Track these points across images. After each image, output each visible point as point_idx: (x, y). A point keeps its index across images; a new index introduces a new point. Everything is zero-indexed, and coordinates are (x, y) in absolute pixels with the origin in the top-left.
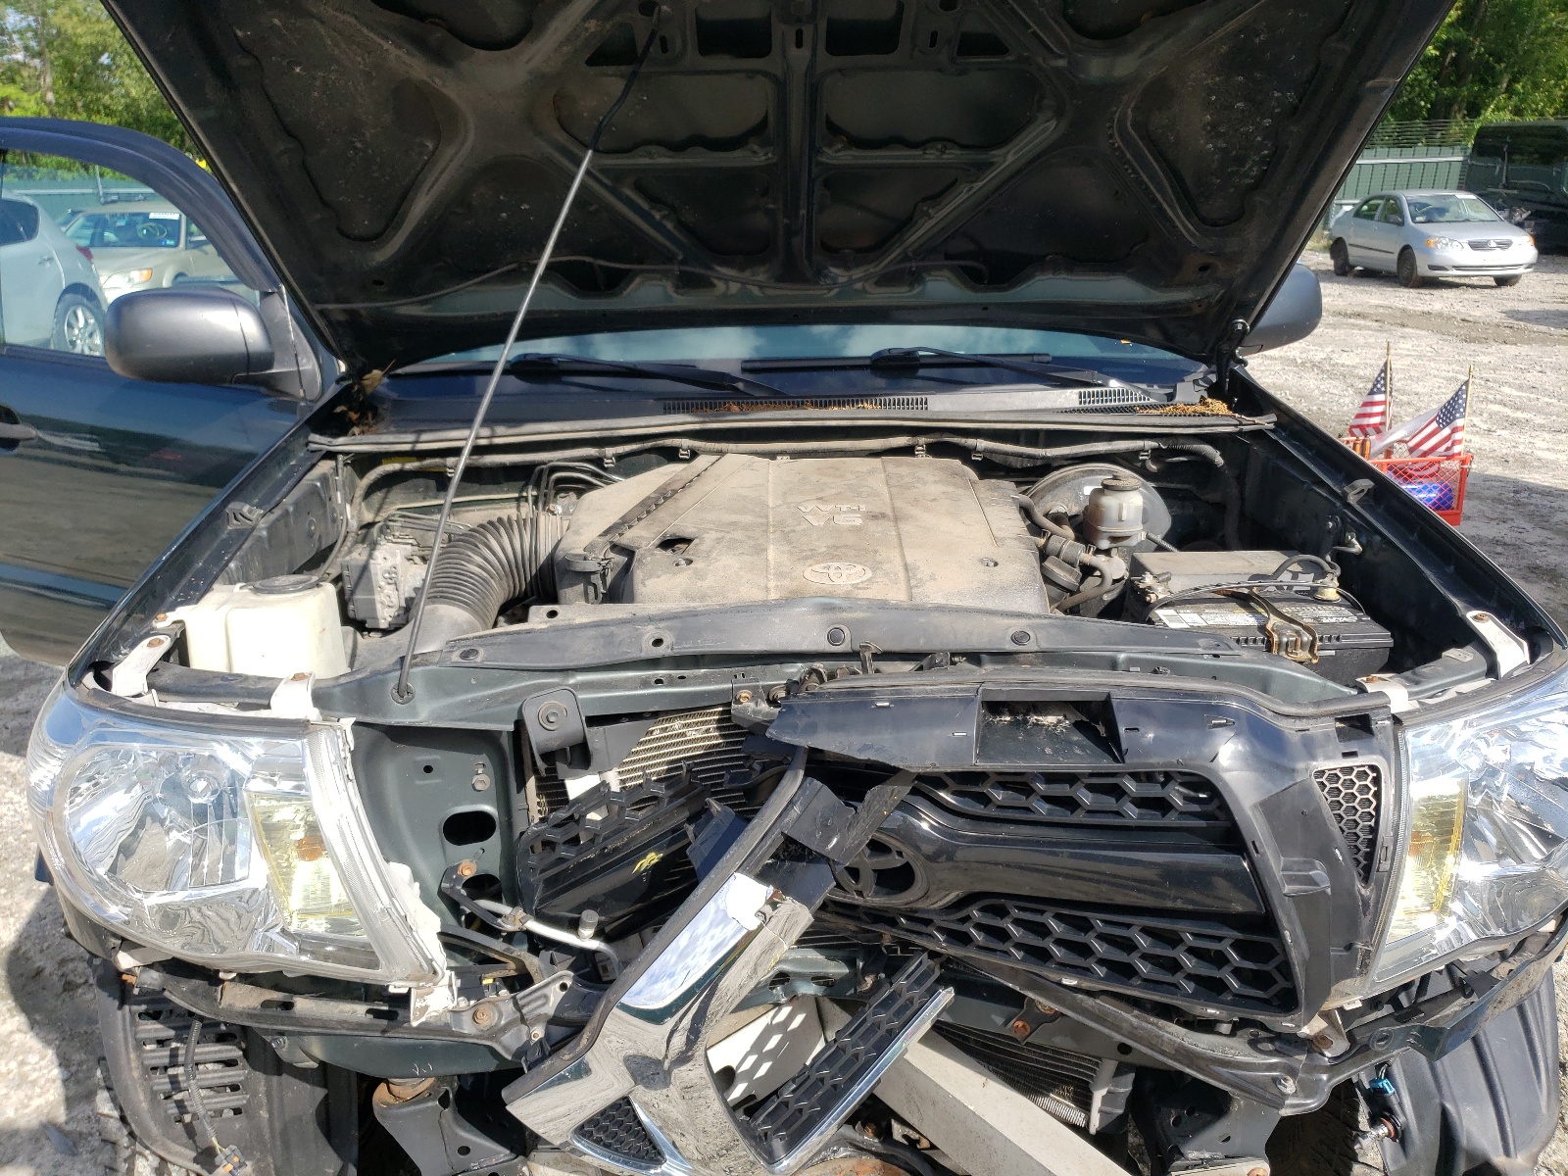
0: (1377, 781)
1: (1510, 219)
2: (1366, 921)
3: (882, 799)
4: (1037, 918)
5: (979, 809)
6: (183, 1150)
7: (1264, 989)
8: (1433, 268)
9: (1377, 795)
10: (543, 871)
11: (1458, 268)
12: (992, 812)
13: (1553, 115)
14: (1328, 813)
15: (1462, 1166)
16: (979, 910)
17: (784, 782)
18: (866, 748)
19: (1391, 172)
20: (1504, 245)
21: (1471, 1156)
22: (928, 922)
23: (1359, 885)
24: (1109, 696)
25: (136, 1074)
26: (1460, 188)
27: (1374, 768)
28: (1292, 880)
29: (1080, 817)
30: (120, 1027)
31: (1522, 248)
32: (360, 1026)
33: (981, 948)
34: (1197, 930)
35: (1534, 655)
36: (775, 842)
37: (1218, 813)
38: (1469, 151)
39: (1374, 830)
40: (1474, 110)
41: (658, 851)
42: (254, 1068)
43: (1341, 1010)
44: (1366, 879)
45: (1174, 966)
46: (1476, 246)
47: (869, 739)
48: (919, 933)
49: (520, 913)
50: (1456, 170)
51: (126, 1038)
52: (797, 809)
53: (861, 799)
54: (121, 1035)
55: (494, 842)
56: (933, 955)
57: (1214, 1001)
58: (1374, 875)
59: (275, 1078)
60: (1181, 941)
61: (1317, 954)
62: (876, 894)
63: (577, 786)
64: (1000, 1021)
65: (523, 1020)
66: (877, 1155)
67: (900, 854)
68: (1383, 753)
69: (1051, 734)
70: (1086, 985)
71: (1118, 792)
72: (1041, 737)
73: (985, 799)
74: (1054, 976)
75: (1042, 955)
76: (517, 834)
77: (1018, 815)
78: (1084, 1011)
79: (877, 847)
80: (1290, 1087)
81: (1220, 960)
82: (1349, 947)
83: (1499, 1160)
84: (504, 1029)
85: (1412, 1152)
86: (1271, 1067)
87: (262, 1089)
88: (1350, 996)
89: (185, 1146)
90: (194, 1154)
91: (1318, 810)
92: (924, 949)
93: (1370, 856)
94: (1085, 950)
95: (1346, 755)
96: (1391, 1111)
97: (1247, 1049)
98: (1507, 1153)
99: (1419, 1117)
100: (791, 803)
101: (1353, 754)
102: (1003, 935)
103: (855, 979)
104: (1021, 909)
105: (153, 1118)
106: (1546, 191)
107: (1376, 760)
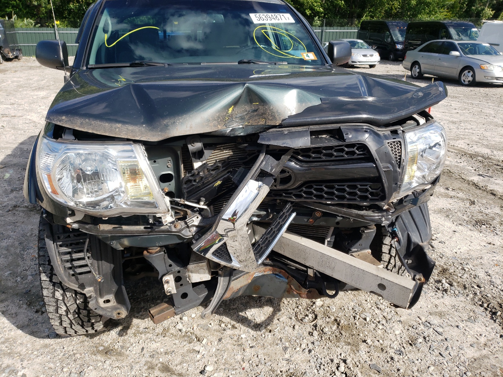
0: (400, 145)
1: (372, 48)
2: (400, 177)
3: (285, 158)
4: (321, 187)
5: (308, 159)
6: (74, 284)
7: (377, 196)
8: (353, 62)
9: (401, 148)
10: (187, 189)
11: (359, 62)
12: (311, 159)
13: (382, 18)
14: (391, 152)
15: (412, 247)
16: (305, 188)
17: (260, 156)
18: (284, 144)
19: (338, 34)
20: (372, 56)
21: (414, 243)
22: (290, 193)
23: (398, 169)
24: (340, 127)
25: (59, 263)
26: (357, 38)
27: (400, 142)
28: (384, 168)
29: (333, 158)
30: (54, 249)
31: (376, 57)
32: (142, 232)
33: (305, 198)
34: (361, 184)
35: (426, 122)
36: (259, 170)
37: (366, 153)
38: (359, 28)
39: (400, 156)
40: (359, 16)
41: (220, 181)
42: (94, 259)
43: (392, 203)
44: (399, 168)
45: (355, 194)
46: (365, 56)
47: (284, 141)
48: (288, 197)
49: (182, 200)
50: (356, 34)
51: (56, 253)
52: (264, 163)
53: (280, 159)
54: (54, 252)
55: (173, 182)
56: (292, 203)
57: (365, 201)
58: (401, 166)
59: (100, 262)
60: (357, 187)
61: (390, 186)
62: (280, 186)
63: (197, 165)
64: (306, 220)
65: (188, 227)
66: (270, 265)
67: (288, 172)
68: (401, 138)
69: (325, 138)
70: (333, 203)
71: (342, 151)
72: (324, 139)
73: (309, 157)
74: (324, 202)
75: (321, 197)
76: (181, 178)
77: (318, 160)
78: (332, 210)
79: (283, 171)
80: (383, 219)
81: (367, 190)
82: (396, 184)
83: (421, 244)
84: (182, 230)
85: (401, 245)
86: (378, 216)
87: (96, 265)
88: (395, 199)
89: (75, 283)
90: (77, 286)
91: (389, 151)
92: (290, 201)
93: (400, 162)
94: (333, 194)
95: (394, 139)
96: (397, 235)
97: (373, 213)
98: (422, 242)
99: (403, 236)
100: (262, 161)
101: (395, 138)
102: (311, 193)
103: (268, 215)
104: (316, 185)
105: (65, 275)
106: (380, 41)
107: (400, 140)
